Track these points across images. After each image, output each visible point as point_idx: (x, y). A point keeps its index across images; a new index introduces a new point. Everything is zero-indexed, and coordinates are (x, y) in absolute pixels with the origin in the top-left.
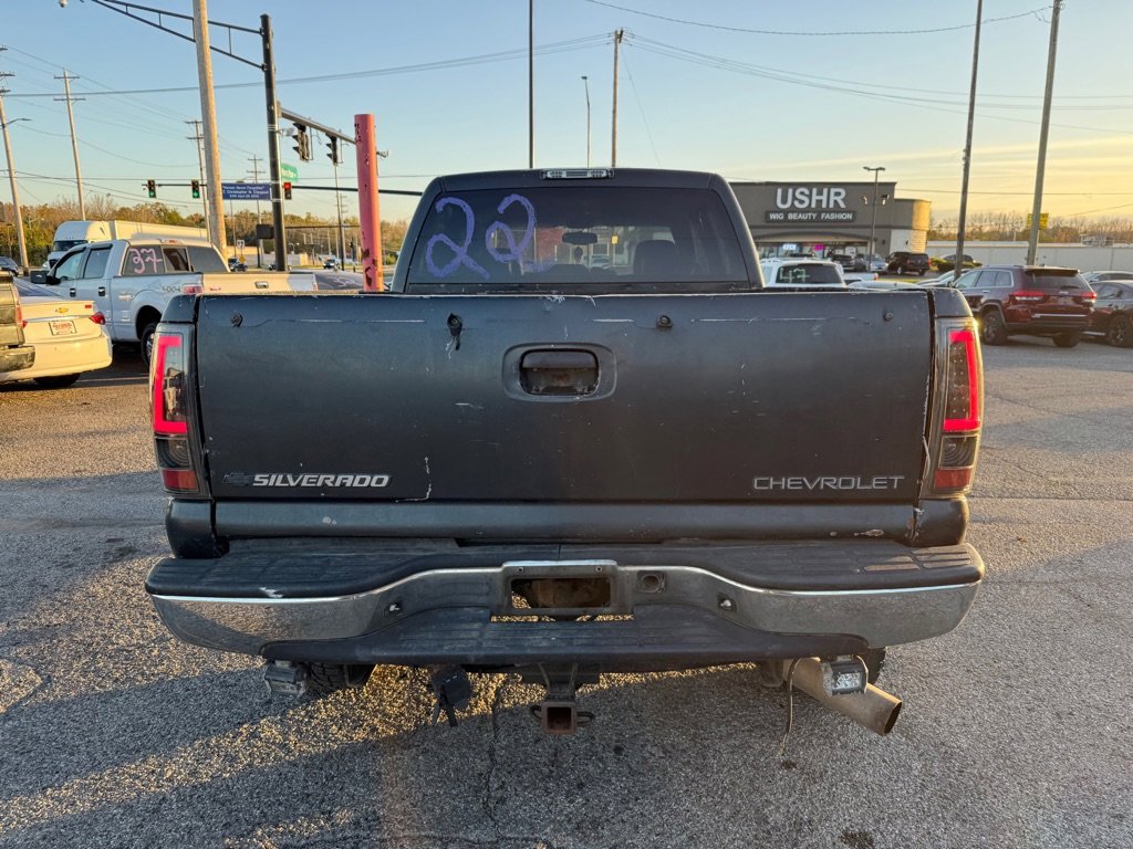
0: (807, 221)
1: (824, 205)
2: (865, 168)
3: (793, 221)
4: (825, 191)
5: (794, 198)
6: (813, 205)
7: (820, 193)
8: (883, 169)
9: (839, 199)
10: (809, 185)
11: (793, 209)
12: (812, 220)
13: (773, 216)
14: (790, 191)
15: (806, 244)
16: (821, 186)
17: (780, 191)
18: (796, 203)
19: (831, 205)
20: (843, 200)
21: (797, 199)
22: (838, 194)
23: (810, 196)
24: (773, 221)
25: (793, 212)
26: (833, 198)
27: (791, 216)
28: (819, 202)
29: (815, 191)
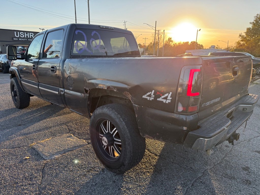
0: (24, 41)
1: (29, 37)
2: (40, 29)
3: (20, 40)
4: (28, 33)
5: (20, 35)
6: (26, 37)
7: (27, 34)
8: (44, 29)
9: (32, 36)
10: (24, 32)
11: (20, 37)
12: (26, 41)
13: (14, 39)
14: (18, 33)
15: (25, 47)
16: (27, 32)
17: (15, 32)
18: (21, 36)
19: (30, 37)
20: (33, 36)
21: (21, 35)
22: (32, 34)
23: (24, 34)
24: (15, 40)
25: (20, 38)
26: (30, 35)
27: (20, 39)
28: (27, 36)
29: (25, 33)
